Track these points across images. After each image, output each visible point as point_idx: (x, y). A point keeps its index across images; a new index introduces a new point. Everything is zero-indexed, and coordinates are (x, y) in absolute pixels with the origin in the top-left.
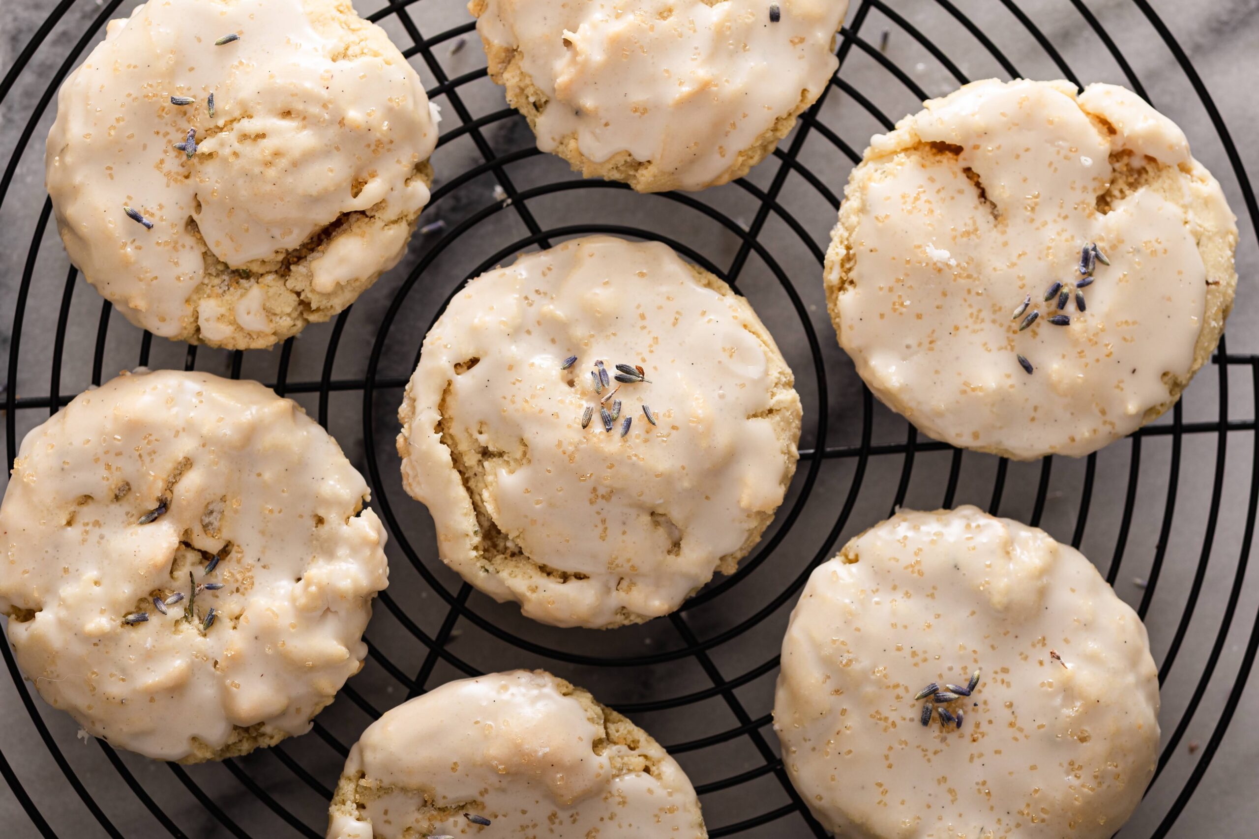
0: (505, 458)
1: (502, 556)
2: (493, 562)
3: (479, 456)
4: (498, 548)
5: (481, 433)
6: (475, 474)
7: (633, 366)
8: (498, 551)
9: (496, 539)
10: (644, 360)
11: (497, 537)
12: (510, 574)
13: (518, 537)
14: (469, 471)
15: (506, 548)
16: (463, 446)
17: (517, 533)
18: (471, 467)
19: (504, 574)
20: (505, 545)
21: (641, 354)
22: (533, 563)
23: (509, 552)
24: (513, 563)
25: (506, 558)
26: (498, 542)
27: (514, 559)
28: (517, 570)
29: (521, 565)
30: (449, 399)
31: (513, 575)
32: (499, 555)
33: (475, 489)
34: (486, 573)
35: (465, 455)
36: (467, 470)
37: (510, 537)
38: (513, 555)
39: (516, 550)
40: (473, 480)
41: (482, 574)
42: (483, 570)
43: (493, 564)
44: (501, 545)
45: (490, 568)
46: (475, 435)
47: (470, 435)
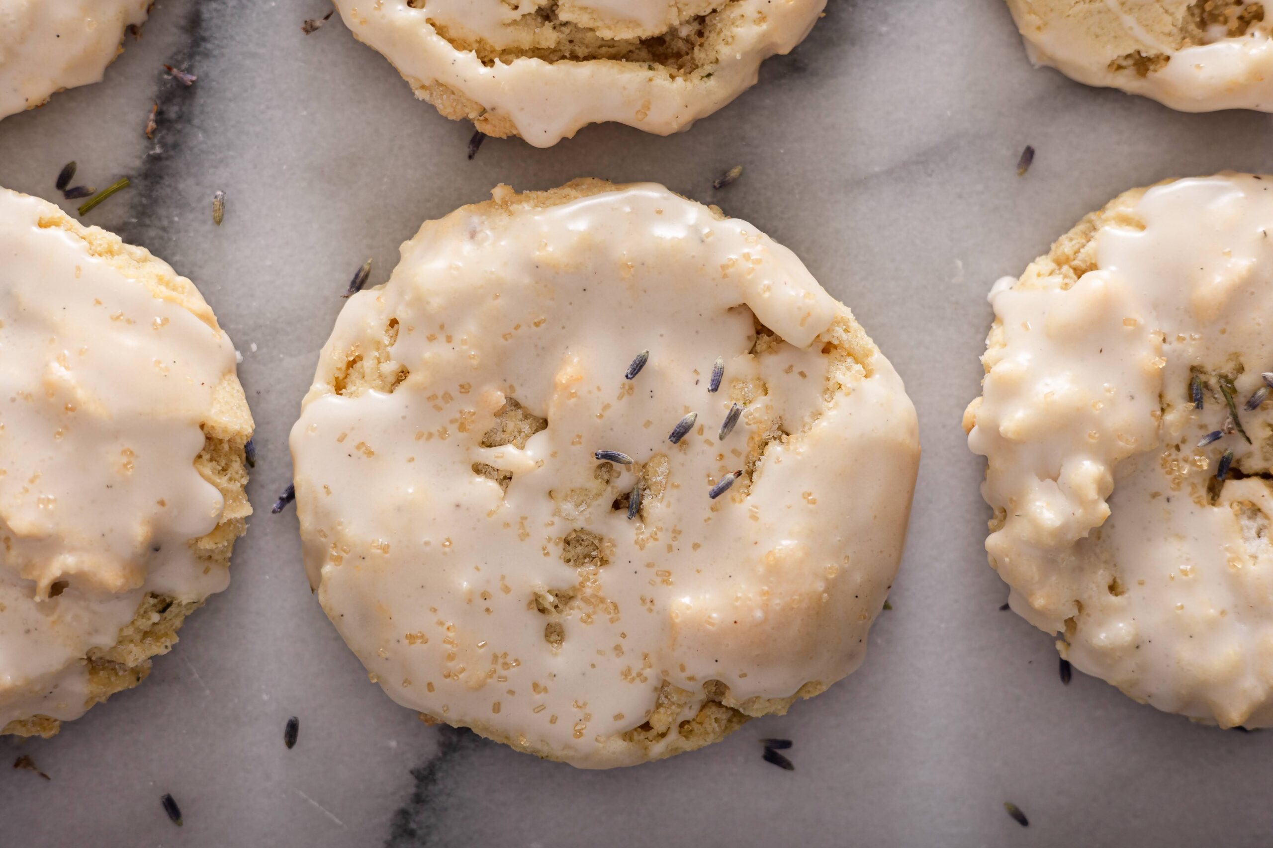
1: (696, 49)
2: (699, 64)
3: (549, 23)
4: (683, 52)
5: (516, 7)
6: (571, 41)
8: (687, 54)
9: (670, 50)
11: (667, 48)
12: (727, 43)
13: (680, 11)
14: (562, 48)
15: (687, 40)
16: (525, 38)
17: (674, 10)
18: (559, 43)
19: (725, 52)
20: (683, 39)
22: (723, 7)
23: (694, 38)
24: (713, 36)
25: (701, 45)
26: (675, 50)
27: (706, 34)
28: (726, 33)
29: (719, 25)
30: (451, 32)
31: (730, 40)
32: (693, 53)
33: (590, 50)
34: (712, 77)
35: (538, 43)
36: (560, 50)
37: (676, 23)
38: (700, 34)
39: (696, 26)
40: (577, 48)
41: (712, 82)
42: (705, 79)
43: (703, 65)
44: (681, 44)
45: (708, 69)
46: (517, 15)
47: (514, 22)
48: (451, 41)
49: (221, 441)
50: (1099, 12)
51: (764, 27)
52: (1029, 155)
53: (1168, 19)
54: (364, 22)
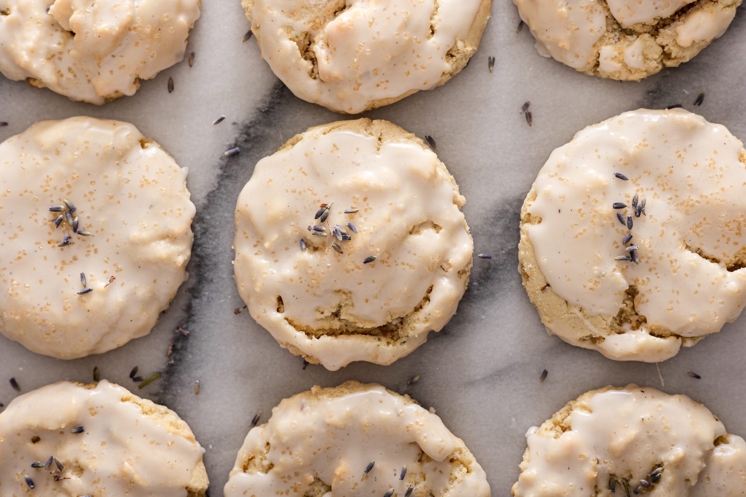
0: (343, 305)
1: (399, 330)
2: (401, 337)
3: (336, 319)
4: (394, 330)
5: (322, 313)
6: (346, 325)
7: (319, 209)
8: (396, 331)
9: (389, 329)
10: (319, 201)
11: (387, 328)
12: (412, 330)
13: (392, 316)
14: (342, 328)
15: (396, 325)
16: (326, 325)
17: (389, 317)
18: (341, 326)
19: (411, 333)
20: (394, 325)
21: (315, 201)
22: (411, 314)
23: (399, 325)
24: (406, 325)
25: (402, 328)
26: (391, 329)
27: (404, 323)
28: (411, 325)
29: (409, 321)
30: (295, 323)
31: (413, 328)
32: (398, 331)
33: (354, 329)
34: (405, 344)
35: (332, 327)
36: (342, 329)
37: (390, 321)
38: (401, 323)
39: (400, 320)
40: (348, 328)
41: (405, 346)
42: (402, 344)
43: (402, 337)
44: (394, 328)
45: (404, 339)
46: (323, 316)
47: (322, 319)
48: (295, 326)
49: (195, 493)
50: (574, 318)
51: (427, 324)
52: (545, 374)
53: (604, 322)
54: (258, 317)
